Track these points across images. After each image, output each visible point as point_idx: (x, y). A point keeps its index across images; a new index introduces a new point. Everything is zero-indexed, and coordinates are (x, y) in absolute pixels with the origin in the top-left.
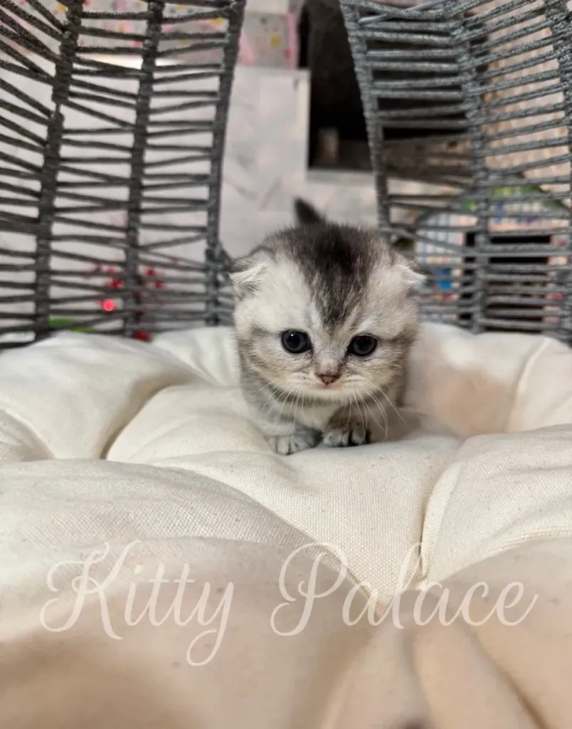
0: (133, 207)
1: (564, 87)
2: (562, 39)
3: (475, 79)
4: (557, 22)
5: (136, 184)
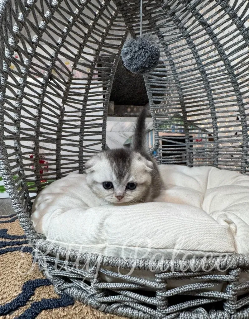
0: (81, 134)
1: (209, 99)
4: (206, 84)
5: (82, 127)
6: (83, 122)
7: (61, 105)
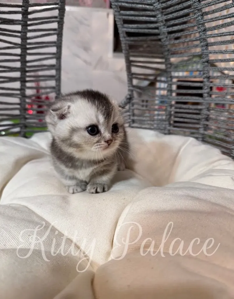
0: (23, 80)
1: (199, 31)
2: (197, 10)
3: (164, 25)
5: (23, 70)
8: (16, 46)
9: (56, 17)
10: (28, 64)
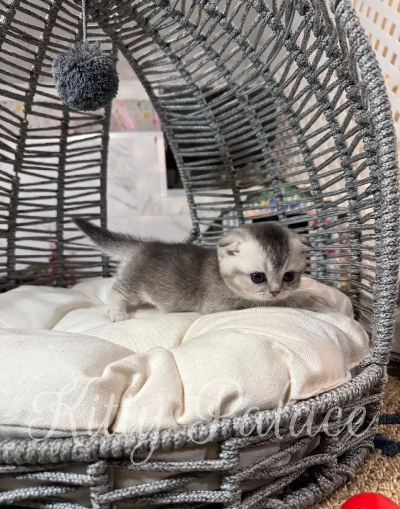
0: (59, 220)
5: (60, 208)
6: (60, 198)
7: (13, 174)
8: (52, 180)
9: (99, 146)
10: (66, 201)
